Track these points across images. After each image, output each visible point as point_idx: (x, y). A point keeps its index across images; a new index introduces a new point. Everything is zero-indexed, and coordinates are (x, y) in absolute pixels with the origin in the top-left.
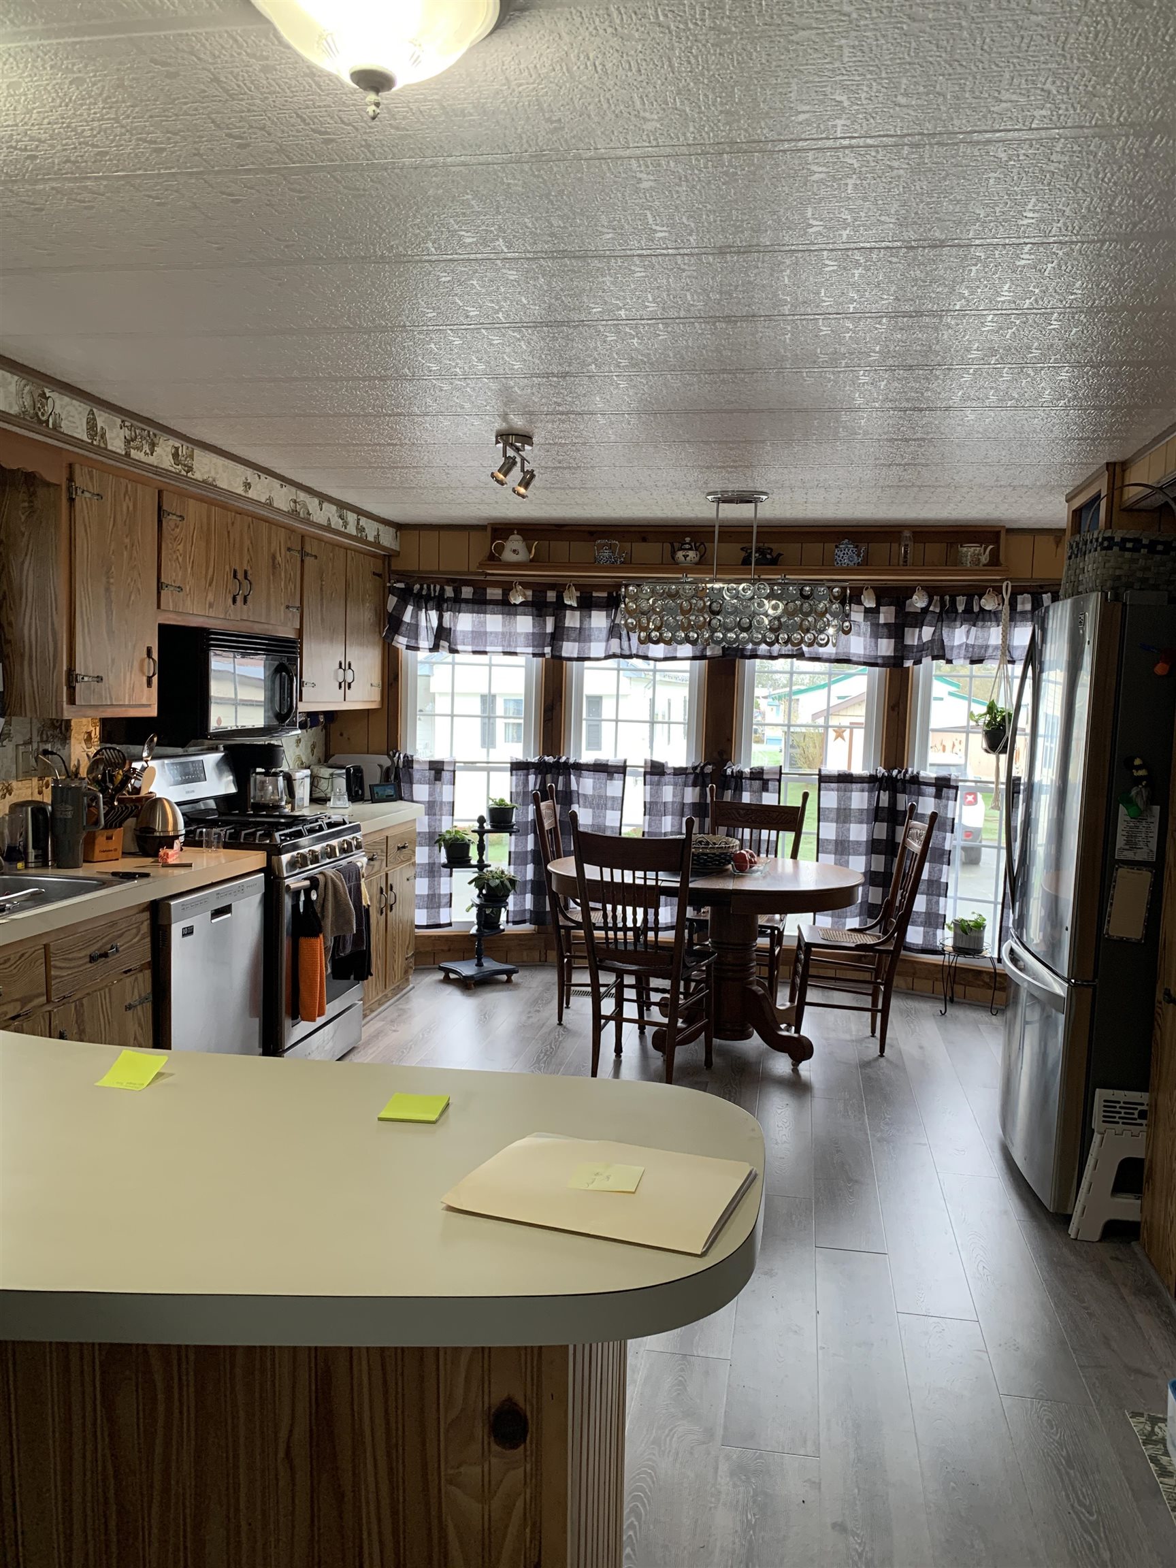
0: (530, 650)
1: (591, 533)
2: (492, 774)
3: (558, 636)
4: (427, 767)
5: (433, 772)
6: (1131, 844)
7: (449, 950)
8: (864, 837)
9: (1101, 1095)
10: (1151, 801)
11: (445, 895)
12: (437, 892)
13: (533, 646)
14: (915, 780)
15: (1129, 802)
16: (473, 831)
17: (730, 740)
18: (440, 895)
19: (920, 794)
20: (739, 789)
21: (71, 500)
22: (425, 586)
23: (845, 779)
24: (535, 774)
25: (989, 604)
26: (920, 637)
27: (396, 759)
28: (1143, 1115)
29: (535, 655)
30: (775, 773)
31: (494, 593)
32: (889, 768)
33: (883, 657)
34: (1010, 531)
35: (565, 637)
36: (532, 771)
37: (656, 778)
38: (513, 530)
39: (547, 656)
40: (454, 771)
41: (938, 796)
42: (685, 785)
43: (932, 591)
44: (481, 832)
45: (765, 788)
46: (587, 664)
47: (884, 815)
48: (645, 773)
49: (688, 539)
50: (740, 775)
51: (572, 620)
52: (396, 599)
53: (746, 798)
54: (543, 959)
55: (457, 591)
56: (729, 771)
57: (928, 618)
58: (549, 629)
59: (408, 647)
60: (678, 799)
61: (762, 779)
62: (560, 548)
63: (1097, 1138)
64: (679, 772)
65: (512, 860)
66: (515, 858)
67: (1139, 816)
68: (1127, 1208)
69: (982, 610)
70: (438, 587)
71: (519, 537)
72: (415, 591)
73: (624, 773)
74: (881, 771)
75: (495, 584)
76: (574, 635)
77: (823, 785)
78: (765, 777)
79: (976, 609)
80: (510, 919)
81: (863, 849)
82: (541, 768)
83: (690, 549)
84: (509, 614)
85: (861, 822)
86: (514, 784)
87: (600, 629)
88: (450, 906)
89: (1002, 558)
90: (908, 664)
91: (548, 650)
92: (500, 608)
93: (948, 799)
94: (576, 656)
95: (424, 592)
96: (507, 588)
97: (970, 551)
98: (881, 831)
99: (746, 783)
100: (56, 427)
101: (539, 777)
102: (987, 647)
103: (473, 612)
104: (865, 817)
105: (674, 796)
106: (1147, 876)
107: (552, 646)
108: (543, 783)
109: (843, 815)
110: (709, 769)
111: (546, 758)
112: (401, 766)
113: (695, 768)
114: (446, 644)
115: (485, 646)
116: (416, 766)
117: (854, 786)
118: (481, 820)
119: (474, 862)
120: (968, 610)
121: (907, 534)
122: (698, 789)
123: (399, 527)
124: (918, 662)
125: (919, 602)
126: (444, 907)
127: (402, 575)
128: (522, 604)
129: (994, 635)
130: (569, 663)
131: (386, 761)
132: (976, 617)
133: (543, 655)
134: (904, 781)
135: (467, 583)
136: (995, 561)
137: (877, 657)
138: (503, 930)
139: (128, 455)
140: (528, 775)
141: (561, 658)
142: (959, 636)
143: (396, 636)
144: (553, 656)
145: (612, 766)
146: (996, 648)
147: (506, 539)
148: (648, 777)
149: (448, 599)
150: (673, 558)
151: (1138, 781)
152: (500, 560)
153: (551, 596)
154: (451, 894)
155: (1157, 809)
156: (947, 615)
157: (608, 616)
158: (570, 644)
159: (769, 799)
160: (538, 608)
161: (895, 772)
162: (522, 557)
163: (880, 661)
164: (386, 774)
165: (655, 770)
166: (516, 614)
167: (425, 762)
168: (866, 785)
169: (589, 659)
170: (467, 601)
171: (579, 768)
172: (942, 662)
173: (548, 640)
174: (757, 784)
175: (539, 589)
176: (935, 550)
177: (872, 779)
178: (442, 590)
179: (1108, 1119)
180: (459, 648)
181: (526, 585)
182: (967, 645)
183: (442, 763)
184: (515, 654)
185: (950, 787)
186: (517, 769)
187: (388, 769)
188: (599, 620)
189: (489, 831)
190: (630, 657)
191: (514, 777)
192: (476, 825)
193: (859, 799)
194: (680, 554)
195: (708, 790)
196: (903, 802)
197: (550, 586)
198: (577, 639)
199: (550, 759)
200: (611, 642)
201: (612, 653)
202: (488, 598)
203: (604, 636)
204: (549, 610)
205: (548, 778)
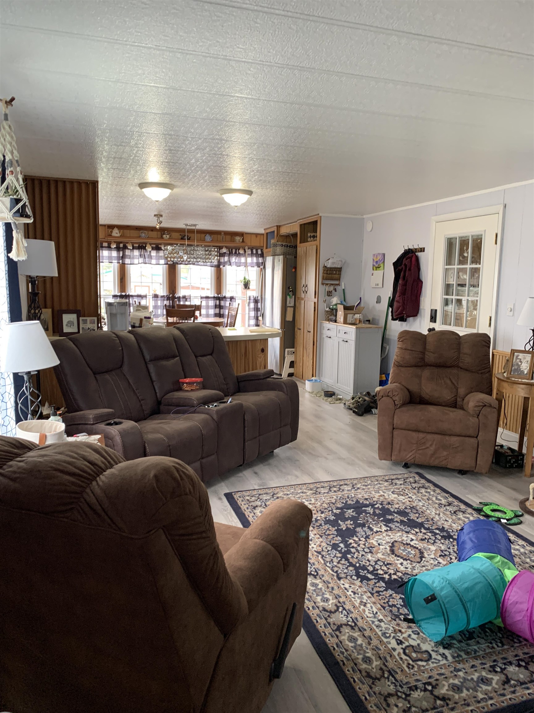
1: (137, 228)
3: (123, 257)
6: (290, 303)
8: (213, 313)
9: (286, 350)
10: (293, 295)
13: (117, 260)
14: (225, 297)
15: (289, 295)
17: (175, 287)
19: (226, 301)
20: (179, 301)
23: (207, 298)
25: (241, 251)
26: (224, 260)
28: (294, 353)
29: (118, 263)
30: (189, 296)
31: (106, 244)
32: (218, 294)
34: (246, 233)
35: (126, 258)
36: (118, 297)
37: (156, 298)
38: (115, 227)
41: (231, 301)
42: (164, 300)
43: (226, 247)
45: (186, 300)
46: (132, 265)
47: (218, 306)
48: (153, 297)
49: (167, 232)
50: (179, 297)
51: (128, 252)
53: (182, 303)
56: (176, 296)
57: (226, 255)
58: (121, 255)
62: (127, 232)
63: (286, 358)
64: (162, 297)
67: (291, 298)
68: (292, 370)
69: (239, 253)
71: (117, 229)
73: (146, 297)
74: (216, 295)
75: (106, 242)
76: (128, 257)
77: (202, 299)
78: (186, 297)
79: (238, 253)
81: (213, 316)
82: (121, 297)
84: (110, 250)
85: (212, 309)
87: (137, 255)
89: (245, 240)
90: (221, 267)
91: (121, 261)
92: (107, 249)
93: (233, 302)
94: (129, 263)
96: (109, 243)
97: (238, 238)
98: (217, 311)
99: (181, 299)
101: (121, 299)
102: (241, 263)
104: (213, 307)
105: (161, 303)
106: (292, 309)
109: (208, 307)
110: (171, 296)
111: (122, 294)
113: (167, 296)
117: (210, 299)
120: (236, 253)
121: (223, 233)
122: (168, 301)
124: (224, 266)
125: (224, 250)
128: (114, 248)
129: (243, 260)
132: (238, 255)
134: (222, 298)
136: (243, 241)
141: (125, 264)
142: (233, 259)
144: (122, 263)
145: (142, 296)
146: (243, 263)
147: (113, 229)
150: (162, 237)
151: (291, 291)
152: (111, 235)
153: (121, 245)
155: (294, 296)
156: (230, 254)
157: (139, 251)
158: (128, 260)
159: (187, 303)
160: (118, 249)
161: (219, 295)
162: (118, 235)
163: (214, 266)
165: (156, 296)
166: (112, 250)
168: (212, 299)
169: (134, 264)
171: (132, 296)
172: (230, 266)
173: (121, 258)
174: (184, 299)
175: (118, 243)
176: (228, 237)
177: (214, 297)
179: (288, 354)
181: (115, 242)
182: (236, 262)
185: (233, 299)
188: (136, 253)
190: (146, 263)
193: (211, 303)
195: (171, 302)
196: (222, 303)
197: (121, 242)
198: (130, 258)
199: (124, 294)
200: (140, 259)
201: (140, 262)
202: (103, 246)
203: (138, 257)
204: (121, 250)
205: (123, 299)
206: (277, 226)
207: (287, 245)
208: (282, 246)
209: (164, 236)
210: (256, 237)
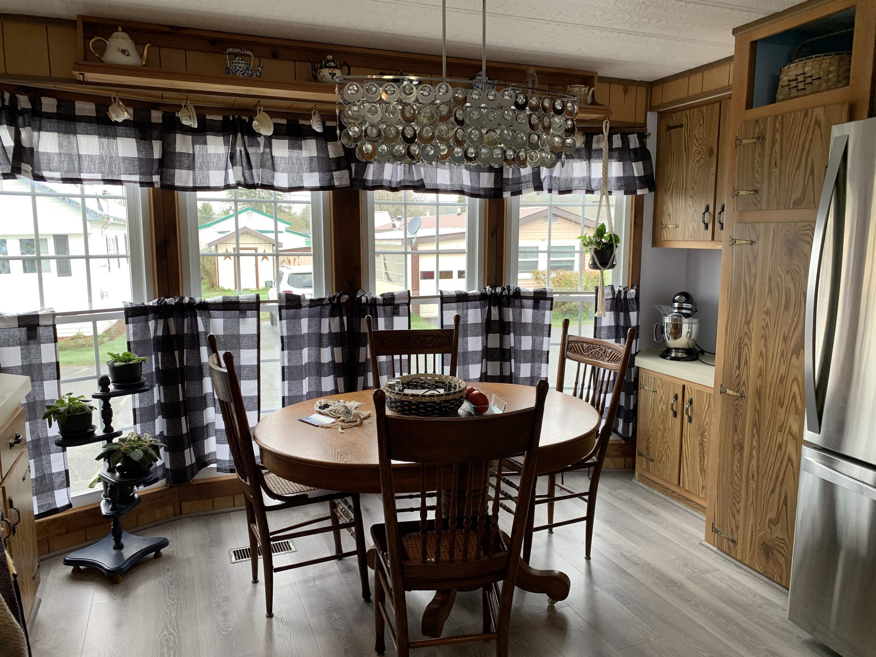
0: (136, 178)
1: (212, 42)
2: (98, 323)
3: (166, 163)
4: (16, 324)
5: (24, 329)
7: (67, 532)
8: (479, 348)
11: (59, 473)
12: (47, 472)
13: (140, 174)
14: (518, 295)
16: (94, 397)
17: (358, 269)
18: (51, 474)
19: (522, 307)
20: (373, 316)
23: (461, 299)
24: (156, 319)
29: (142, 184)
30: (405, 298)
31: (86, 108)
32: (493, 287)
33: (485, 189)
35: (177, 164)
36: (151, 316)
37: (292, 311)
38: (117, 24)
39: (156, 186)
40: (54, 326)
41: (536, 307)
42: (321, 316)
44: (105, 396)
45: (396, 312)
46: (200, 194)
47: (495, 326)
48: (280, 308)
49: (330, 57)
50: (373, 303)
51: (183, 146)
53: (382, 325)
54: (177, 512)
55: (35, 102)
56: (364, 299)
58: (157, 154)
60: (314, 330)
61: (393, 304)
64: (314, 303)
65: (138, 418)
66: (141, 415)
70: (7, 96)
71: (125, 35)
73: (258, 309)
74: (488, 289)
75: (85, 96)
76: (186, 162)
77: (445, 305)
78: (396, 302)
81: (479, 357)
83: (336, 67)
84: (107, 134)
85: (477, 335)
86: (131, 332)
87: (218, 155)
88: (68, 485)
89: (599, 100)
90: (506, 195)
91: (156, 178)
92: (94, 126)
93: (545, 309)
94: (191, 185)
96: (104, 103)
97: (578, 92)
98: (493, 340)
99: (380, 309)
101: (161, 323)
102: (572, 180)
103: (59, 130)
104: (479, 330)
105: (309, 327)
107: (161, 174)
108: (166, 328)
110: (345, 298)
111: (167, 300)
113: (331, 299)
114: (29, 168)
115: (80, 172)
116: (1, 325)
117: (470, 304)
118: (104, 382)
119: (99, 432)
121: (532, 72)
124: (514, 193)
126: (60, 487)
128: (126, 123)
130: (180, 193)
133: (151, 184)
134: (508, 297)
135: (47, 93)
136: (594, 102)
137: (480, 189)
138: (138, 496)
140: (147, 321)
141: (173, 188)
144: (163, 186)
145: (243, 303)
146: (580, 180)
147: (108, 36)
148: (284, 312)
149: (24, 111)
150: (315, 76)
152: (101, 63)
153: (156, 116)
154: (67, 472)
157: (226, 143)
158: (184, 172)
160: (141, 129)
161: (499, 290)
162: (134, 59)
163: (482, 193)
165: (292, 303)
166: (115, 135)
167: (12, 318)
168: (478, 302)
169: (207, 188)
170: (49, 116)
171: (205, 307)
172: (537, 193)
173: (156, 167)
174: (389, 308)
175: (142, 109)
177: (482, 297)
178: (13, 100)
180: (46, 174)
182: (554, 178)
183: (36, 316)
184: (119, 182)
185: (546, 299)
186: (132, 316)
188: (216, 147)
189: (114, 394)
190: (253, 186)
191: (131, 326)
192: (97, 390)
193: (475, 315)
194: (326, 72)
195: (345, 318)
196: (510, 315)
197: (156, 106)
198: (191, 167)
199: (170, 301)
200: (230, 171)
201: (232, 181)
202: (77, 113)
203: (223, 163)
204: (156, 133)
205: (171, 321)
210: (626, 92)
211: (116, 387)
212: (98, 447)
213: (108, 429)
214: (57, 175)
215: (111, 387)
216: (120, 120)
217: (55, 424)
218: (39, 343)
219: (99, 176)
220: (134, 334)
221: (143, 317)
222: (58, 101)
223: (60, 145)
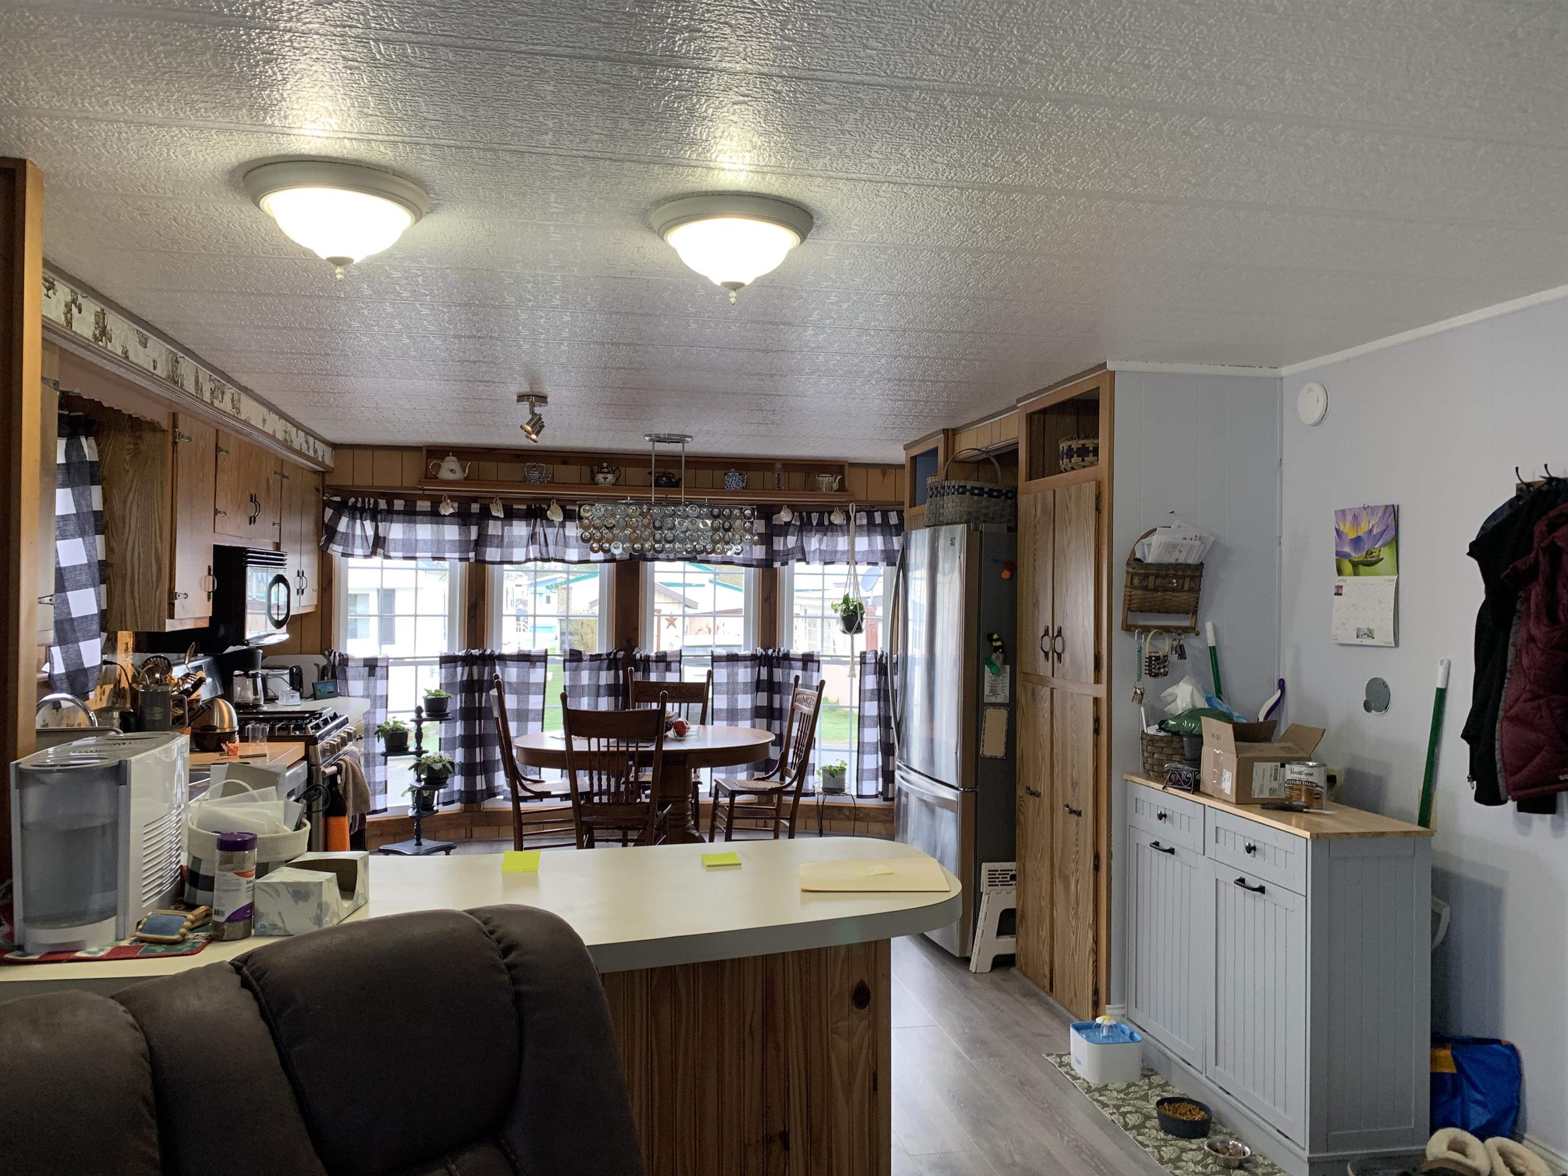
0: (457, 555)
1: (518, 456)
2: (419, 667)
3: (480, 543)
4: (362, 664)
5: (367, 669)
6: (994, 692)
8: (748, 705)
9: (986, 867)
10: (1005, 662)
11: (380, 783)
12: (373, 780)
13: (460, 552)
14: (787, 657)
15: (991, 664)
16: (412, 721)
17: (636, 629)
18: (375, 783)
19: (791, 668)
20: (647, 671)
21: (175, 443)
22: (360, 499)
23: (732, 658)
24: (463, 667)
25: (837, 519)
26: (785, 544)
27: (332, 658)
28: (1012, 878)
29: (461, 559)
30: (676, 656)
31: (423, 505)
32: (766, 649)
33: (757, 560)
34: (852, 465)
35: (488, 543)
36: (459, 663)
37: (575, 664)
38: (449, 452)
39: (471, 561)
40: (387, 667)
41: (805, 669)
42: (600, 669)
43: (793, 508)
44: (419, 721)
45: (668, 669)
46: (506, 567)
47: (765, 686)
48: (565, 661)
49: (604, 464)
50: (647, 658)
51: (494, 528)
52: (331, 511)
53: (653, 677)
54: (469, 835)
55: (390, 504)
56: (638, 656)
57: (791, 529)
58: (474, 536)
59: (344, 555)
60: (594, 682)
61: (665, 661)
62: (490, 468)
64: (595, 658)
65: (442, 746)
66: (446, 744)
67: (997, 674)
68: (1006, 945)
69: (831, 523)
70: (372, 501)
71: (455, 459)
72: (350, 504)
73: (546, 661)
74: (760, 651)
75: (424, 497)
76: (496, 542)
77: (715, 664)
78: (668, 659)
79: (826, 523)
80: (441, 801)
81: (748, 714)
82: (468, 661)
83: (609, 472)
84: (437, 523)
85: (746, 693)
86: (443, 676)
87: (521, 537)
88: (386, 792)
89: (847, 484)
90: (777, 565)
91: (472, 555)
92: (429, 518)
93: (812, 671)
94: (498, 560)
95: (359, 505)
96: (436, 502)
97: (825, 480)
98: (762, 699)
99: (653, 666)
100: (182, 385)
101: (467, 669)
102: (836, 552)
103: (404, 522)
104: (749, 689)
105: (590, 679)
106: (1003, 713)
107: (476, 552)
108: (470, 674)
109: (732, 689)
110: (621, 654)
111: (473, 652)
112: (337, 663)
113: (609, 655)
114: (382, 550)
115: (416, 552)
116: (350, 664)
117: (740, 663)
118: (419, 710)
119: (412, 748)
120: (820, 523)
121: (778, 466)
122: (612, 672)
123: (335, 447)
124: (785, 563)
125: (785, 516)
126: (380, 793)
127: (337, 490)
128: (451, 515)
129: (842, 543)
130: (490, 566)
131: (322, 661)
132: (826, 528)
133: (467, 559)
134: (778, 658)
135: (399, 496)
136: (842, 488)
137: (752, 560)
138: (437, 811)
139: (212, 403)
140: (456, 667)
141: (484, 562)
142: (814, 543)
143: (331, 545)
144: (477, 561)
145: (534, 656)
146: (843, 552)
147: (443, 459)
148: (567, 664)
149: (381, 511)
150: (593, 479)
151: (996, 649)
152: (437, 478)
153: (475, 508)
154: (386, 782)
155: (1008, 667)
156: (805, 527)
157: (528, 526)
158: (494, 549)
159: (672, 677)
160: (463, 518)
161: (770, 652)
162: (458, 476)
163: (754, 563)
164: (323, 672)
165: (574, 657)
166: (443, 523)
167: (360, 659)
168: (749, 663)
169: (511, 563)
170: (398, 513)
171: (503, 658)
172: (803, 563)
173: (472, 546)
174: (662, 665)
175: (464, 503)
176: (797, 478)
177: (753, 658)
178: (376, 503)
179: (992, 883)
180: (392, 554)
181: (453, 499)
182: (820, 550)
183: (376, 659)
184: (443, 559)
185: (813, 661)
186: (445, 663)
187: (324, 667)
188: (520, 529)
189: (426, 720)
190: (548, 560)
191: (443, 670)
192: (413, 716)
193: (744, 674)
195: (621, 673)
196: (778, 675)
197: (475, 500)
198: (500, 545)
199: (476, 652)
200: (531, 548)
201: (532, 557)
202: (418, 509)
203: (525, 542)
204: (474, 520)
205: (475, 669)
206: (945, 431)
207: (981, 489)
208: (964, 493)
209: (600, 477)
210: (884, 474)
211: (429, 715)
212: (411, 760)
213: (419, 747)
214: (400, 554)
215: (424, 715)
216: (447, 514)
217: (382, 740)
218: (376, 680)
219: (429, 555)
220: (445, 678)
221: (453, 664)
222: (406, 501)
223: (404, 532)
